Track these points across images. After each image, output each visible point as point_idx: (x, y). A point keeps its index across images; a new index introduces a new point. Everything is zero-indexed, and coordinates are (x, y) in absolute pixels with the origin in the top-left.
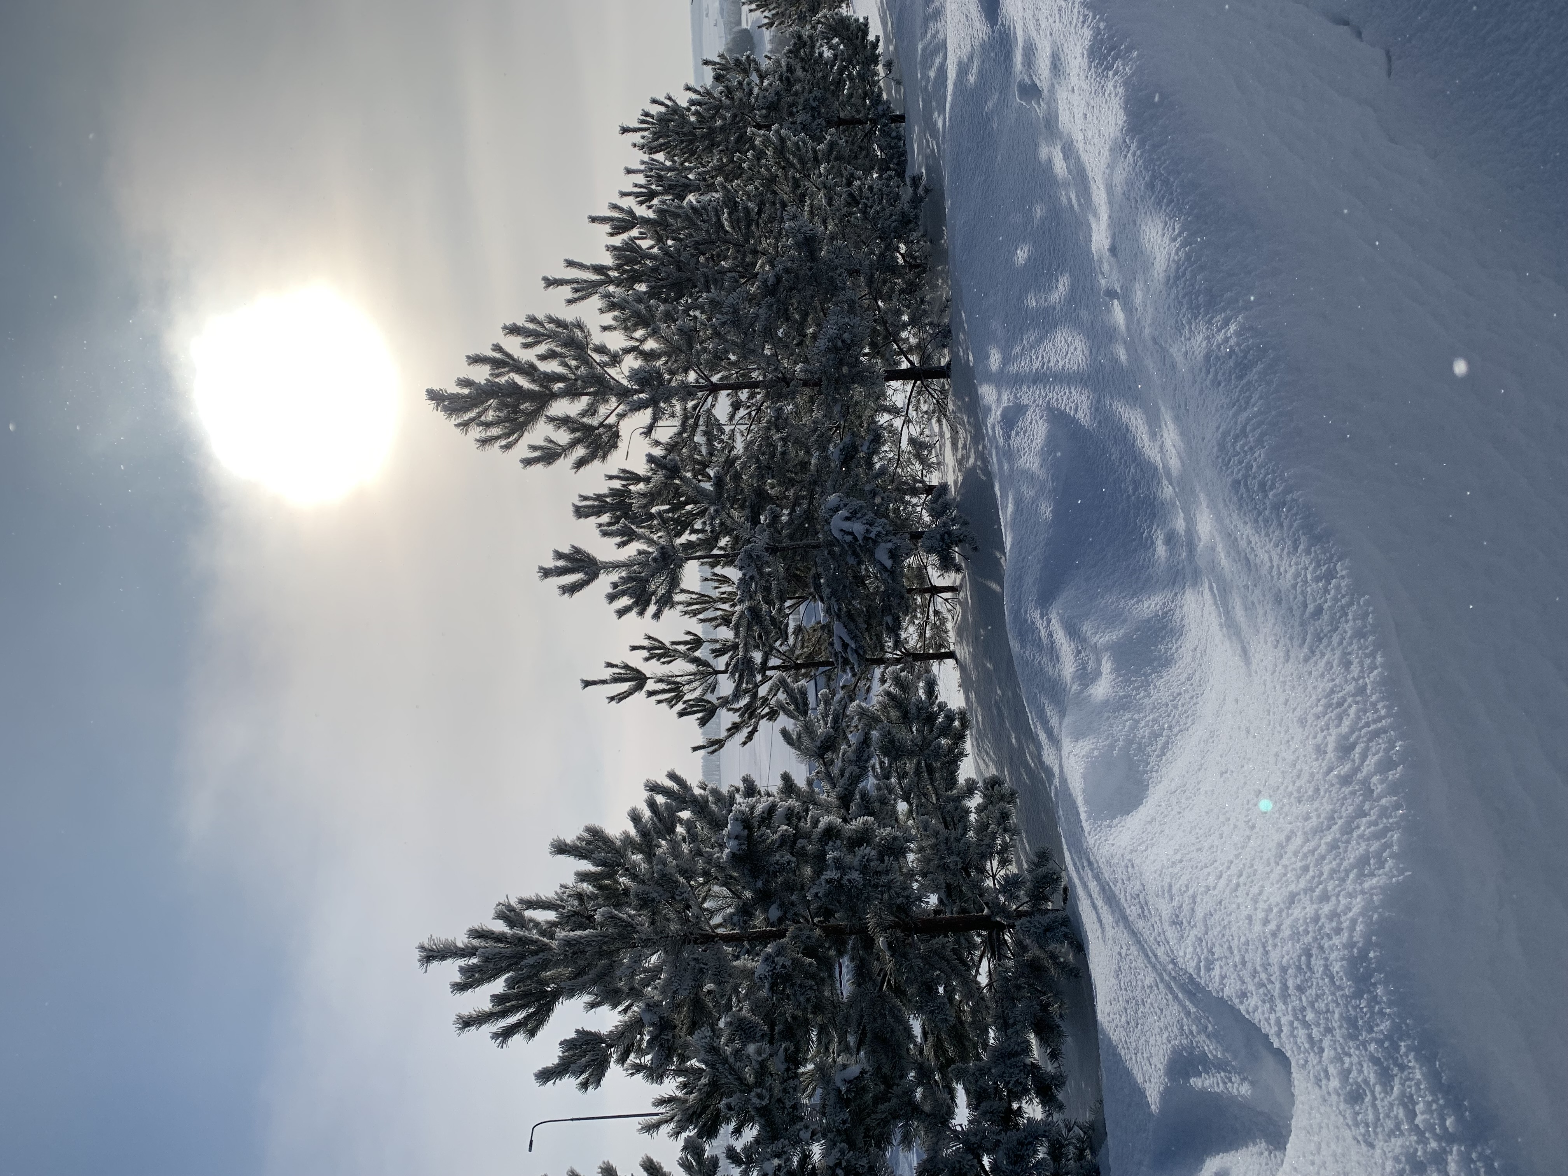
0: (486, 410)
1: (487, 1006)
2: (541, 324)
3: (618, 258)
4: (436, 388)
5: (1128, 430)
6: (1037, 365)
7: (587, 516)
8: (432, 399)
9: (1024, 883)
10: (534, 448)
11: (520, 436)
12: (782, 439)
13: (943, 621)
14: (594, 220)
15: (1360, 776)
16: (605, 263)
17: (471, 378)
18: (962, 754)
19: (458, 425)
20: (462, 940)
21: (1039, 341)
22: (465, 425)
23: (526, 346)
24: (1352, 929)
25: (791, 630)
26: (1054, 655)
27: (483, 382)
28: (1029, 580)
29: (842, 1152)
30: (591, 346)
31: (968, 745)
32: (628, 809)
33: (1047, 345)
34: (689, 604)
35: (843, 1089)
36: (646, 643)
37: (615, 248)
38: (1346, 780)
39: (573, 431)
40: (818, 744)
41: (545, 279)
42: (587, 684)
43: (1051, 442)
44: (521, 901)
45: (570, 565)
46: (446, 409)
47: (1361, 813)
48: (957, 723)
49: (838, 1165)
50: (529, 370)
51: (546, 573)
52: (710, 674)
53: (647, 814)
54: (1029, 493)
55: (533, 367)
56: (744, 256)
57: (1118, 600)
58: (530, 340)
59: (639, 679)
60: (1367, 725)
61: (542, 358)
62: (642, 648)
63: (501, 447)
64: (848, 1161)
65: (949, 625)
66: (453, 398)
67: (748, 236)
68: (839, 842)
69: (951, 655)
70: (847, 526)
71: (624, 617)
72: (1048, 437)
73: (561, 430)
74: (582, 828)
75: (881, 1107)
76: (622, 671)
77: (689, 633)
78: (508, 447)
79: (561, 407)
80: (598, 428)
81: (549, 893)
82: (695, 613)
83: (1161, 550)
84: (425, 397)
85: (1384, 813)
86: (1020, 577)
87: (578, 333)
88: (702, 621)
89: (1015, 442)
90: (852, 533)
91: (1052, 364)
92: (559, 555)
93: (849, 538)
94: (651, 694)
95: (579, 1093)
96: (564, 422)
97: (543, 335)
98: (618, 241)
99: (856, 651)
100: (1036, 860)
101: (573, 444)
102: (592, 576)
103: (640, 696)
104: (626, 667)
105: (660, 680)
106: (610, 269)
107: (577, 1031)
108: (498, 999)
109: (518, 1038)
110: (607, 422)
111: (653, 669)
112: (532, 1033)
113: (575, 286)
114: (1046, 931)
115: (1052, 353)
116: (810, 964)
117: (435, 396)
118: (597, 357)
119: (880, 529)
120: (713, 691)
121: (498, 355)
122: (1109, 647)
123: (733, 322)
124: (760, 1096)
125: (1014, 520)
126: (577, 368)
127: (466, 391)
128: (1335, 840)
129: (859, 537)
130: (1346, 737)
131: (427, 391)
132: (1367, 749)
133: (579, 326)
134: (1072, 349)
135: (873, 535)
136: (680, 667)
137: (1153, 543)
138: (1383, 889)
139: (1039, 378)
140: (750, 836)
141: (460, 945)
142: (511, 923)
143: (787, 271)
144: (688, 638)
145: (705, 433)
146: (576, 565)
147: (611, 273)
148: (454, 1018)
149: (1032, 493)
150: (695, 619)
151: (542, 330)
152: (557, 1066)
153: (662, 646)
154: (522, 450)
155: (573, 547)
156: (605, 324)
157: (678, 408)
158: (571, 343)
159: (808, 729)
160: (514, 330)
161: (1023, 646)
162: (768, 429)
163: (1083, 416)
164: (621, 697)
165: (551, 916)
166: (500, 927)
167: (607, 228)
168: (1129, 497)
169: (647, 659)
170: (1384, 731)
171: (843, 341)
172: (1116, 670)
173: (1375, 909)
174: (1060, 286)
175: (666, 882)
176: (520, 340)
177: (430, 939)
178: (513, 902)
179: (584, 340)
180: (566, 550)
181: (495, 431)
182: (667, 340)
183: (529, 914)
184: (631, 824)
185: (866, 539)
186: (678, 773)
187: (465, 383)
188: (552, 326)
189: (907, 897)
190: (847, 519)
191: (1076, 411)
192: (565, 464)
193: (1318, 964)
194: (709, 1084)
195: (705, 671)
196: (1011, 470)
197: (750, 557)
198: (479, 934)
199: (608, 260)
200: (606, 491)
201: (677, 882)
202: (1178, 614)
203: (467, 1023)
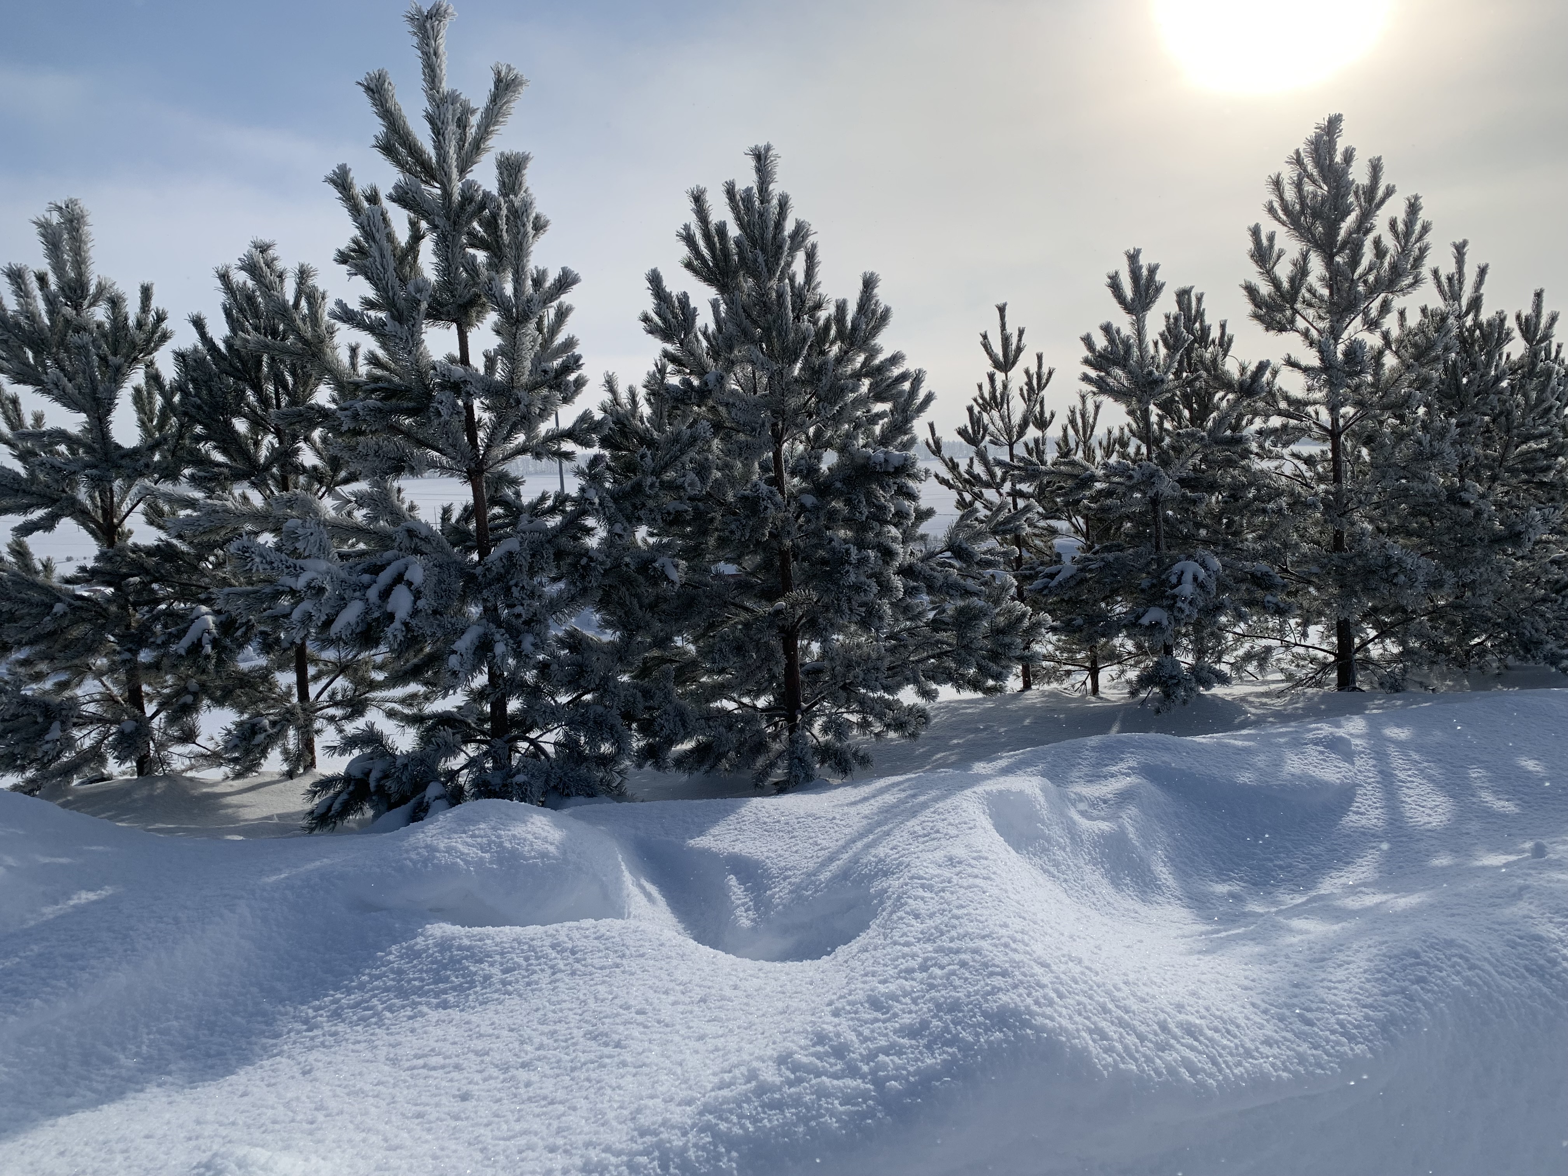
0: (1314, 182)
1: (714, 219)
2: (1420, 238)
3: (1490, 324)
4: (1343, 125)
5: (1348, 863)
6: (1402, 775)
7: (1179, 303)
8: (1330, 121)
9: (840, 740)
10: (1271, 238)
11: (1284, 224)
12: (1281, 509)
13: (1060, 680)
14: (1539, 295)
15: (1172, 1041)
16: (1483, 310)
17: (1354, 164)
18: (959, 687)
19: (1297, 152)
20: (776, 189)
21: (1431, 779)
22: (1298, 161)
23: (1393, 224)
24: (1044, 1015)
25: (1053, 523)
26: (1094, 778)
27: (1351, 177)
28: (1167, 757)
29: (602, 563)
30: (1390, 296)
31: (968, 695)
32: (904, 352)
33: (1427, 787)
34: (1083, 416)
35: (657, 565)
36: (1045, 370)
37: (1502, 321)
38: (1164, 1027)
39: (1292, 280)
40: (964, 545)
41: (1465, 243)
42: (1002, 310)
43: (1322, 786)
44: (814, 246)
45: (1143, 282)
46: (1318, 137)
47: (1142, 1038)
48: (991, 683)
49: (591, 559)
50: (1363, 227)
51: (1133, 258)
52: (1010, 439)
53: (896, 372)
54: (1261, 760)
55: (1368, 231)
56: (1491, 468)
57: (1162, 843)
58: (1401, 227)
59: (1005, 364)
60: (1220, 1055)
61: (1377, 242)
62: (1040, 366)
63: (1271, 203)
64: (595, 568)
65: (1054, 685)
66: (1331, 146)
67: (1512, 471)
68: (880, 562)
69: (1027, 686)
70: (1188, 577)
71: (1082, 344)
72: (1326, 783)
73: (1291, 267)
74: (889, 305)
75: (635, 602)
76: (1014, 347)
77: (1053, 415)
78: (1271, 210)
79: (1317, 266)
80: (1292, 308)
81: (821, 274)
82: (1073, 422)
83: (1222, 889)
84: (1332, 113)
85: (1149, 1060)
86: (1169, 749)
87: (1410, 280)
88: (1065, 430)
89: (1311, 749)
90: (1179, 582)
91: (1406, 791)
92: (1153, 271)
93: (1174, 579)
94: (991, 377)
95: (639, 314)
96: (1301, 271)
97: (1407, 242)
98: (1511, 323)
99: (1046, 587)
100: (861, 754)
101: (1276, 283)
102: (1129, 308)
103: (988, 366)
104: (1019, 350)
105: (1005, 386)
106: (1476, 316)
107: (695, 309)
108: (721, 230)
109: (684, 251)
110: (1298, 317)
111: (1017, 378)
112: (689, 265)
113: (1456, 277)
114: (800, 759)
115: (1418, 791)
116: (763, 535)
117: (1333, 125)
118: (1376, 305)
119: (1187, 612)
120: (992, 442)
121: (1380, 192)
122: (1122, 829)
123: (1421, 453)
124: (652, 486)
125: (1227, 746)
126: (1365, 282)
127: (1338, 158)
128: (1109, 1012)
129: (1176, 591)
130: (1202, 1033)
131: (1340, 115)
132: (1200, 1052)
133: (1417, 282)
134: (1428, 811)
135: (1179, 604)
136: (1017, 408)
137: (1224, 881)
138: (1086, 1049)
139: (1387, 779)
140: (888, 474)
141: (771, 187)
142: (795, 235)
143: (1478, 513)
144: (1047, 415)
145: (1285, 427)
146: (1143, 288)
147: (1470, 317)
148: (702, 186)
149: (1261, 765)
150: (1066, 422)
151: (1413, 239)
152: (663, 290)
153: (1041, 387)
154: (1268, 225)
155: (1163, 285)
156: (1407, 314)
157: (1318, 395)
158: (1396, 272)
159: (979, 536)
160: (1413, 208)
161: (1093, 748)
162: (1292, 494)
163: (1351, 820)
164: (987, 346)
165: (800, 279)
166: (789, 227)
167: (1527, 310)
168: (1271, 860)
169: (1027, 372)
170: (1220, 1070)
171: (1396, 575)
172: (1102, 835)
173: (1068, 1040)
174: (1502, 803)
175: (837, 391)
176: (1401, 216)
177: (777, 156)
178: (811, 240)
179: (1398, 288)
180: (1159, 277)
181: (1290, 194)
182: (1396, 382)
183: (801, 256)
184: (889, 356)
185: (1175, 597)
186: (933, 403)
187: (1349, 156)
188: (1416, 252)
189: (825, 629)
190: (1195, 578)
191: (1357, 813)
192: (1254, 275)
193: (998, 981)
194: (653, 439)
195: (1013, 433)
196: (1280, 746)
197: (1152, 476)
198: (783, 204)
199: (1486, 315)
200: (1208, 321)
201: (835, 403)
202: (1160, 899)
203: (698, 199)
